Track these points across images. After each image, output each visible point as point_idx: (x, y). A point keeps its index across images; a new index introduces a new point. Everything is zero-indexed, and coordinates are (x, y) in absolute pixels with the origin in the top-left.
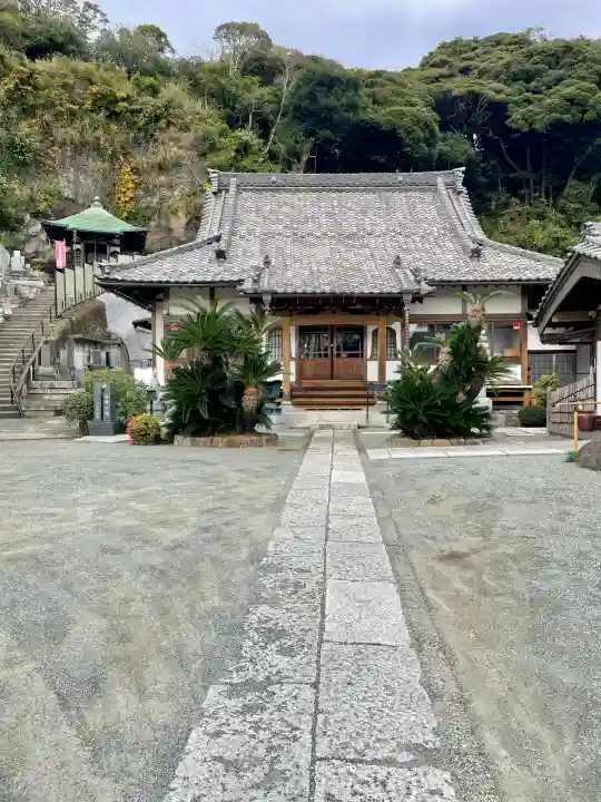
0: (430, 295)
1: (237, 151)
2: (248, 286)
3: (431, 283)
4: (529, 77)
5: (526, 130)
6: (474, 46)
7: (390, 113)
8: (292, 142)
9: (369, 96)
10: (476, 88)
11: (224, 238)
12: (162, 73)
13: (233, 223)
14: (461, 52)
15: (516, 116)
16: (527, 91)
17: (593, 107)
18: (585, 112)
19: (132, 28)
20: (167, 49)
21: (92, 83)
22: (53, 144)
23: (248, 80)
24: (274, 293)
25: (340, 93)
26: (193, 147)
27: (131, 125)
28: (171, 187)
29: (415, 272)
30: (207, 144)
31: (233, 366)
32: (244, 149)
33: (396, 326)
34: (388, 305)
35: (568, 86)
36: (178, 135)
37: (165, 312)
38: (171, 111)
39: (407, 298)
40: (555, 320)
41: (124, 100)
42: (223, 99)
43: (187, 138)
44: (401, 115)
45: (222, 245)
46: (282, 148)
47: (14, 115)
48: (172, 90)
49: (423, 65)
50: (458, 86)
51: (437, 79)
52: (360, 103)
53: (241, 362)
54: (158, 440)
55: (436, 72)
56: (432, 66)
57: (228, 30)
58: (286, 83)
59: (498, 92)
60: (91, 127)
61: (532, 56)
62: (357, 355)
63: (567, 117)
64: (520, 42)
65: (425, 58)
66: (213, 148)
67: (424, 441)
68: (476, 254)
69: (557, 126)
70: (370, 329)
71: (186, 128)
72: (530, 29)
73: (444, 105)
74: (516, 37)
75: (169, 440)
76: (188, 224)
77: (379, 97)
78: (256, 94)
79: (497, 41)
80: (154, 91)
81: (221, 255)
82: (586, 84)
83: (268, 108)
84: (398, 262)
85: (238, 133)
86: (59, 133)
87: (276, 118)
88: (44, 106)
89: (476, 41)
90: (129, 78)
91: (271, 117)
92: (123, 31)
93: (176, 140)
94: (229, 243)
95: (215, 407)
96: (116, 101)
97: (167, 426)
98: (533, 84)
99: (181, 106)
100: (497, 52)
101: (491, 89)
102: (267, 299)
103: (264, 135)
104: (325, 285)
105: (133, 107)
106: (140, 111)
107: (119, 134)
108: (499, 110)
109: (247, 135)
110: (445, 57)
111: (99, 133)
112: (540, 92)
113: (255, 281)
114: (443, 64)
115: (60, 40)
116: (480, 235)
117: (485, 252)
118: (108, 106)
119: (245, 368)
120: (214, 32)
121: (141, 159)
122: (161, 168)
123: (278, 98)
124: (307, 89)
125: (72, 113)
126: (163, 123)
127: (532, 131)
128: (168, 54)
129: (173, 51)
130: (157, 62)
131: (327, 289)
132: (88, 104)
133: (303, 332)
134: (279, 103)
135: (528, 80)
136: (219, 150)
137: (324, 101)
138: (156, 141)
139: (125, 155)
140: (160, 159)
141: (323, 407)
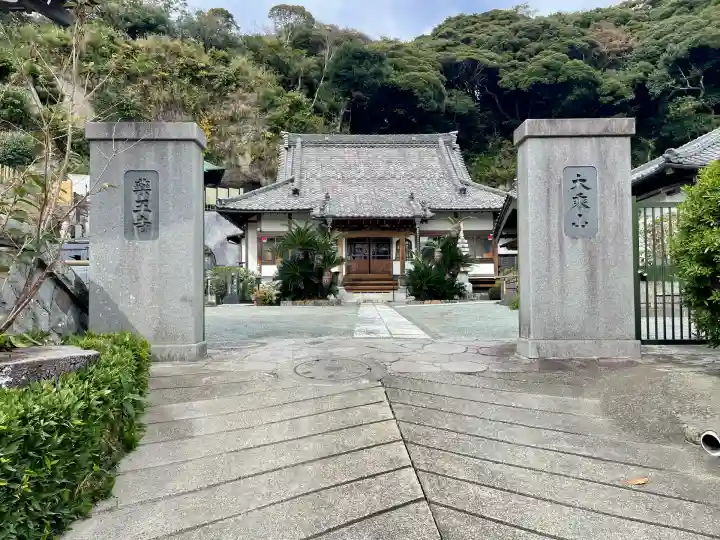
0: (432, 218)
1: (290, 107)
2: (316, 212)
3: (433, 210)
4: (516, 48)
5: (513, 88)
6: (473, 20)
7: (407, 78)
8: (332, 100)
9: (391, 65)
10: (474, 57)
11: (296, 180)
12: (230, 46)
13: (301, 170)
14: (464, 26)
15: (506, 79)
16: (514, 58)
17: (564, 72)
18: (557, 76)
19: (206, 10)
20: (234, 27)
21: (179, 56)
22: (150, 102)
23: (298, 52)
24: (334, 217)
25: (369, 63)
26: (257, 104)
27: (209, 87)
28: (239, 134)
29: (423, 204)
30: (268, 102)
31: (318, 259)
32: (296, 106)
33: (412, 238)
34: (406, 225)
35: (546, 55)
36: (245, 94)
37: (259, 229)
38: (240, 77)
39: (418, 220)
40: (504, 233)
41: (203, 68)
42: (279, 66)
43: (252, 97)
44: (417, 79)
45: (295, 185)
46: (325, 105)
47: (122, 82)
48: (240, 61)
49: (433, 35)
50: (461, 54)
51: (444, 48)
52: (384, 70)
53: (321, 257)
54: (271, 304)
55: (443, 41)
56: (441, 37)
57: (281, 10)
58: (328, 55)
59: (492, 59)
60: (179, 89)
61: (517, 31)
62: (386, 258)
63: (545, 80)
64: (511, 17)
65: (435, 29)
66: (273, 105)
67: (426, 301)
68: (463, 191)
69: (537, 86)
70: (395, 240)
71: (251, 90)
72: (518, 6)
73: (449, 69)
74: (507, 13)
75: (278, 303)
76: (252, 163)
77: (399, 64)
78: (304, 63)
79: (492, 17)
80: (226, 61)
81: (296, 192)
82: (559, 54)
83: (313, 74)
84: (412, 197)
85: (290, 93)
86: (156, 94)
87: (320, 81)
88: (144, 75)
89: (475, 16)
90: (206, 52)
91: (316, 81)
92: (199, 13)
93: (244, 99)
94: (301, 183)
95: (307, 282)
96: (198, 69)
97: (277, 295)
98: (519, 53)
99: (247, 74)
100: (492, 26)
101: (487, 57)
102: (330, 221)
103: (310, 95)
104: (366, 212)
105: (210, 74)
106: (215, 77)
107: (200, 94)
108: (492, 73)
109: (298, 95)
110: (450, 30)
111: (185, 93)
112: (524, 60)
113: (321, 210)
114: (449, 35)
115: (153, 21)
116: (467, 178)
117: (469, 189)
118: (191, 73)
119: (324, 261)
120: (268, 11)
121: (216, 113)
122: (232, 120)
123: (321, 66)
124: (343, 61)
125: (164, 79)
126: (233, 87)
127: (518, 90)
128: (234, 31)
129: (238, 28)
130: (227, 37)
131: (368, 215)
132: (176, 73)
133: (351, 242)
134: (322, 71)
135: (516, 50)
136: (277, 106)
137: (357, 71)
138: (227, 99)
139: (204, 110)
140: (230, 113)
141: (364, 291)
